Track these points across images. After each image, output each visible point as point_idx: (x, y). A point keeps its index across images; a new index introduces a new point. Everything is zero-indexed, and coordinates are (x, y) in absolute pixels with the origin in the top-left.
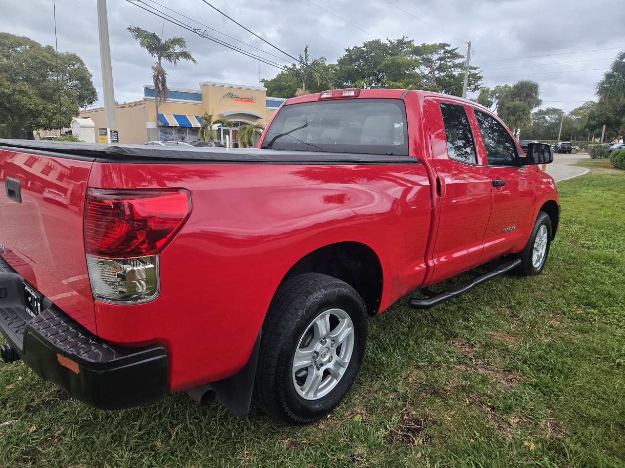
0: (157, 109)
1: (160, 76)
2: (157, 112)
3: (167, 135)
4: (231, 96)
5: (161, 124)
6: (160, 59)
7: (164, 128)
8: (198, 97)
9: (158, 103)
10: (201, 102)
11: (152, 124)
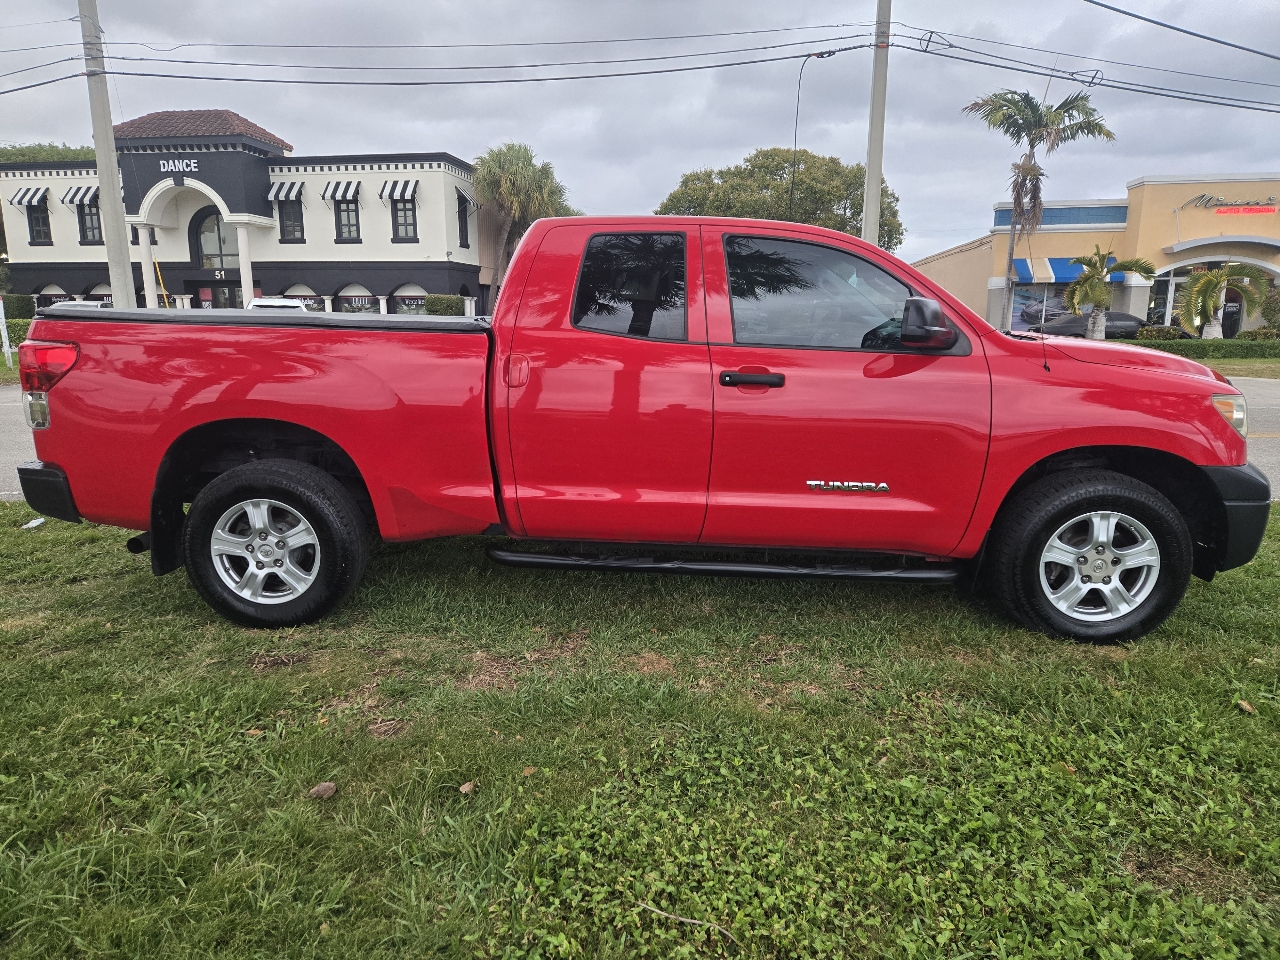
0: (1012, 249)
1: (1028, 179)
2: (1011, 255)
3: (1028, 303)
4: (1205, 202)
5: (1016, 279)
6: (1032, 146)
7: (1024, 289)
8: (1118, 213)
9: (1016, 236)
10: (1124, 225)
11: (998, 282)
